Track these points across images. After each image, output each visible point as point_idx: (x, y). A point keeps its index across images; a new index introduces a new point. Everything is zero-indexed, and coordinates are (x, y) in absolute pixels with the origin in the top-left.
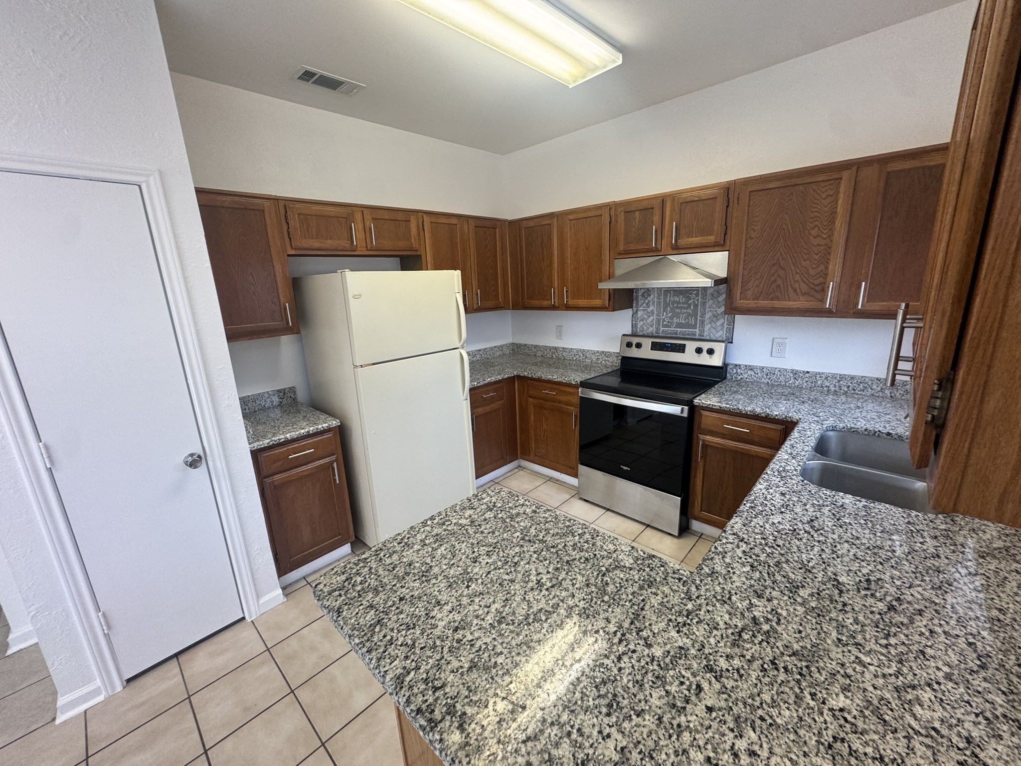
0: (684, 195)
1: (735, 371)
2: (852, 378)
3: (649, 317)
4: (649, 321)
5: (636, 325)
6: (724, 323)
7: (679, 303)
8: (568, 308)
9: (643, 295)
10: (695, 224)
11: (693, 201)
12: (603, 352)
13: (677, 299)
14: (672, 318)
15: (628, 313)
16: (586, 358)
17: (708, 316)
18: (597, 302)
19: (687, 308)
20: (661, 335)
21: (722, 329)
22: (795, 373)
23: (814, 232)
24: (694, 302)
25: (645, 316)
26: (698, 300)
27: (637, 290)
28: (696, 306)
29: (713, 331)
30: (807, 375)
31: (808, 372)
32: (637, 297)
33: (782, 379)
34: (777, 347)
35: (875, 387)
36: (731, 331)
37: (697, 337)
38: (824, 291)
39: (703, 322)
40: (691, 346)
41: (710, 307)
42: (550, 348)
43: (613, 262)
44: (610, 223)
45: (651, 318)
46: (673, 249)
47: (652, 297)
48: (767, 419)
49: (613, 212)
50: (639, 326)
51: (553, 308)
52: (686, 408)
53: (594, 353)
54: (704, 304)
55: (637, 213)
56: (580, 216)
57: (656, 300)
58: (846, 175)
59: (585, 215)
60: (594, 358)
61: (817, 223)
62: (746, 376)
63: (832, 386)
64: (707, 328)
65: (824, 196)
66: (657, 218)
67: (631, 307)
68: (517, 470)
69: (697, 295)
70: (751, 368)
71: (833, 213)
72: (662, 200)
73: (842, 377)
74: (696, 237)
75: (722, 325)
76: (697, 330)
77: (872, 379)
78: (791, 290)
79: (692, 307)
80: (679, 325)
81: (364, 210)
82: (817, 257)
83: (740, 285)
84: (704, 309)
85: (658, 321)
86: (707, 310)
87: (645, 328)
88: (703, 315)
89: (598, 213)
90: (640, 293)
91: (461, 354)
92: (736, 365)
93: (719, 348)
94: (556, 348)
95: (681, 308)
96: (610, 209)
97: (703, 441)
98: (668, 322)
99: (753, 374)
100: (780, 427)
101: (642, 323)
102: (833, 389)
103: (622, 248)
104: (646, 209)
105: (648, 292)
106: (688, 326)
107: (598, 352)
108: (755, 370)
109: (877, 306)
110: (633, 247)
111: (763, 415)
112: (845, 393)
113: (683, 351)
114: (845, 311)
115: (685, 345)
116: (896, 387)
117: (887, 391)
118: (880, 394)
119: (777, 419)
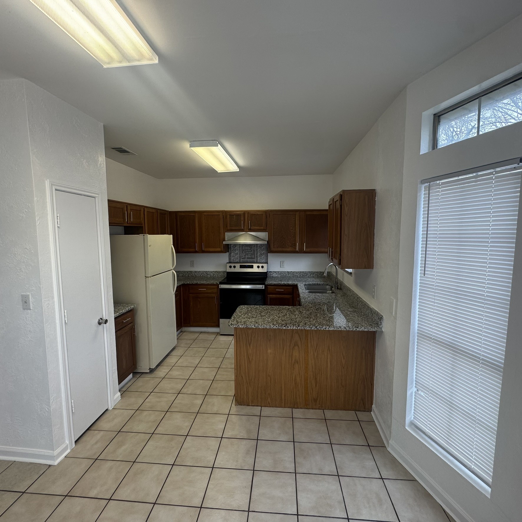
0: (252, 212)
1: (270, 274)
2: (303, 272)
3: (236, 255)
4: (236, 257)
5: (231, 259)
6: (264, 257)
7: (247, 249)
8: (203, 252)
9: (233, 247)
10: (256, 222)
11: (255, 215)
12: (216, 271)
13: (247, 248)
14: (245, 255)
15: (228, 253)
16: (208, 275)
17: (259, 254)
18: (219, 249)
19: (251, 252)
20: (241, 262)
21: (264, 259)
22: (288, 272)
23: (291, 228)
24: (253, 249)
25: (234, 255)
26: (255, 249)
27: (231, 244)
28: (254, 251)
29: (261, 260)
30: (291, 273)
32: (230, 247)
33: (285, 275)
34: (282, 265)
36: (267, 259)
37: (255, 262)
38: (295, 245)
39: (257, 257)
40: (255, 265)
41: (259, 251)
42: (187, 272)
43: (225, 233)
44: (223, 218)
45: (237, 256)
46: (249, 230)
47: (237, 247)
48: (288, 285)
49: (224, 214)
50: (232, 259)
51: (196, 252)
52: (264, 286)
53: (212, 272)
54: (257, 250)
55: (234, 216)
56: (209, 214)
57: (238, 248)
58: (297, 213)
59: (212, 214)
60: (212, 274)
61: (291, 226)
62: (274, 275)
63: (298, 275)
64: (259, 258)
65: (292, 218)
66: (242, 219)
67: (228, 251)
68: (181, 333)
69: (254, 246)
70: (275, 272)
71: (295, 223)
72: (245, 213)
74: (257, 226)
76: (255, 260)
77: (308, 272)
78: (287, 245)
80: (248, 258)
81: (128, 205)
82: (292, 235)
83: (272, 243)
84: (257, 252)
85: (240, 257)
86: (258, 252)
87: (235, 260)
88: (257, 254)
89: (218, 214)
90: (232, 246)
91: (173, 272)
92: (270, 272)
93: (265, 265)
94: (191, 272)
95: (249, 251)
96: (223, 213)
97: (270, 297)
98: (244, 257)
99: (276, 274)
100: (292, 287)
101: (233, 258)
102: (299, 276)
103: (229, 228)
104: (238, 215)
105: (235, 245)
106: (252, 258)
107: (214, 271)
109: (308, 250)
110: (233, 228)
111: (287, 284)
112: (302, 277)
113: (253, 268)
114: (301, 251)
115: (253, 265)
116: (313, 274)
117: (312, 275)
118: (310, 276)
119: (291, 285)
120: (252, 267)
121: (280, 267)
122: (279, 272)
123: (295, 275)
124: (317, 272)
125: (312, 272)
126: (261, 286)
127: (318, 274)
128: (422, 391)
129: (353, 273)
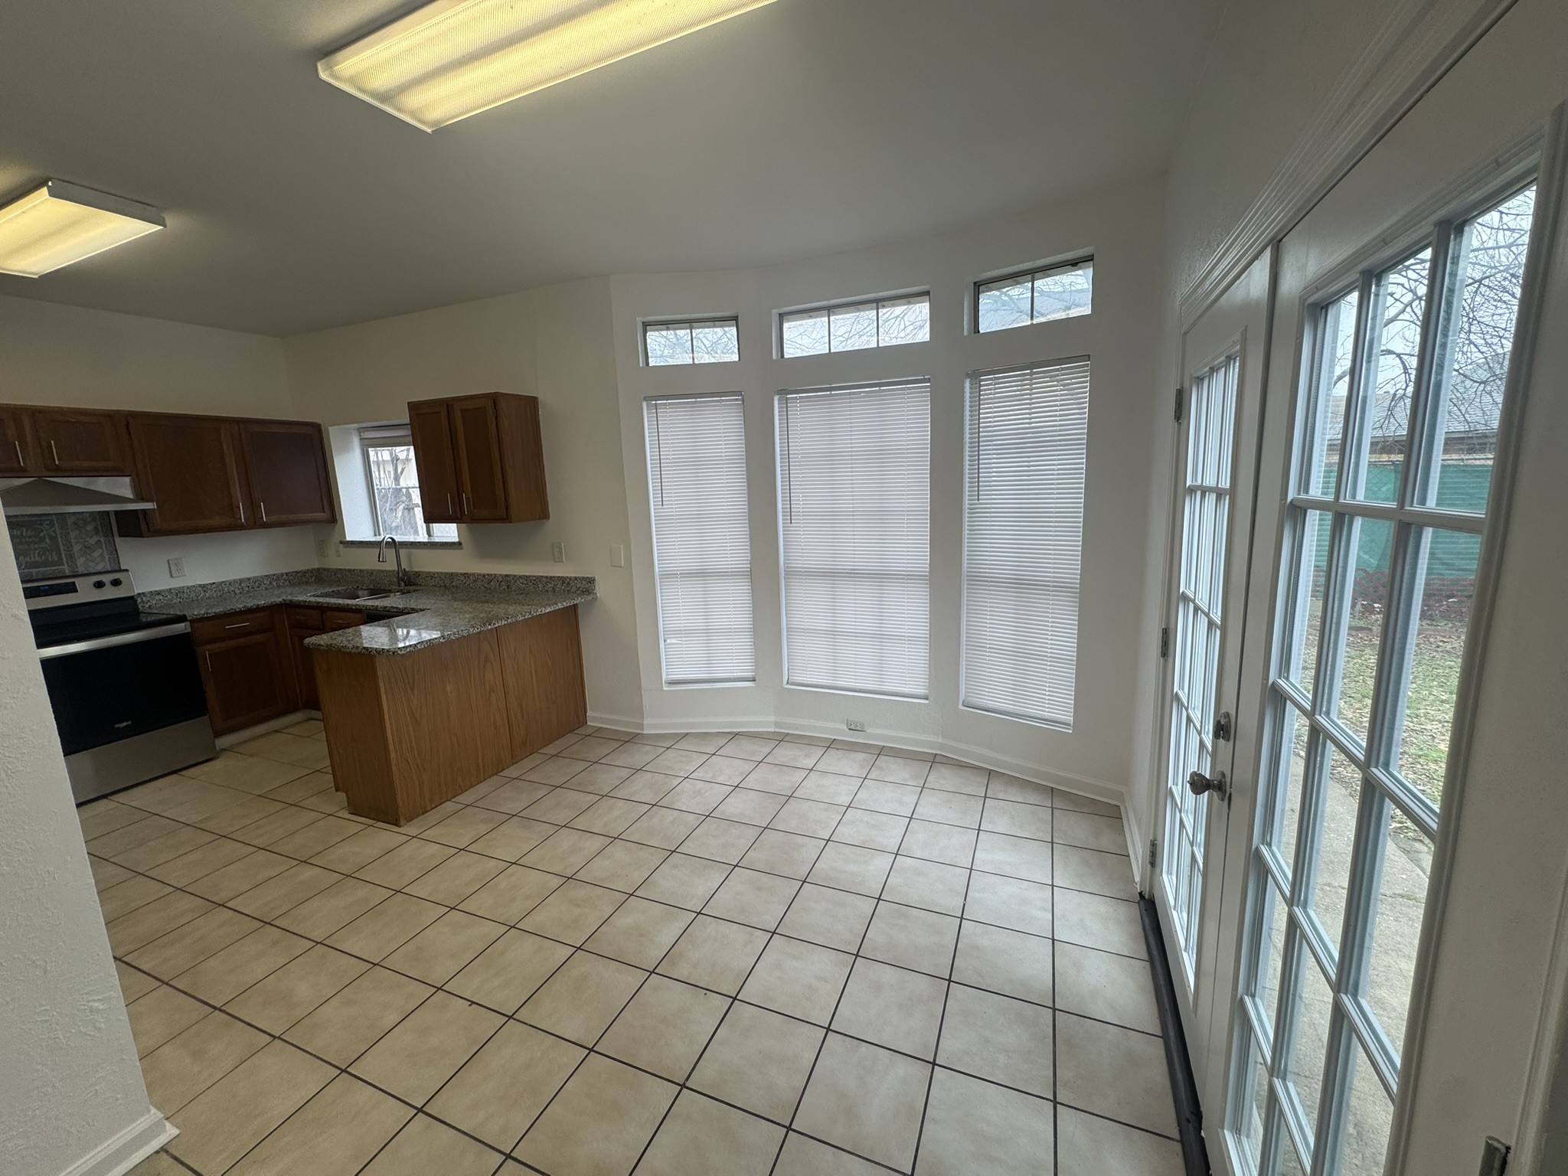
1: (140, 601)
2: (249, 579)
10: (78, 446)
17: (76, 548)
21: (103, 560)
22: (203, 586)
24: (49, 534)
26: (54, 532)
28: (54, 539)
30: (214, 586)
31: (214, 583)
33: (193, 595)
34: (174, 569)
35: (265, 582)
36: (116, 560)
38: (235, 510)
40: (82, 583)
41: (77, 538)
52: (187, 624)
58: (222, 426)
62: (154, 602)
69: (52, 524)
70: (158, 593)
71: (222, 452)
73: (241, 581)
74: (84, 460)
75: (102, 555)
79: (47, 540)
84: (68, 542)
86: (73, 542)
88: (68, 547)
92: (139, 594)
95: (29, 542)
97: (208, 651)
99: (161, 597)
106: (52, 563)
108: (163, 593)
109: (274, 518)
111: (254, 607)
112: (248, 592)
113: (76, 591)
114: (255, 523)
115: (74, 583)
116: (278, 579)
117: (274, 583)
118: (271, 586)
119: (267, 606)
120: (72, 588)
121: (172, 576)
122: (172, 591)
123: (226, 589)
124: (287, 574)
125: (274, 575)
126: (183, 624)
127: (291, 577)
128: (670, 638)
129: (462, 542)
